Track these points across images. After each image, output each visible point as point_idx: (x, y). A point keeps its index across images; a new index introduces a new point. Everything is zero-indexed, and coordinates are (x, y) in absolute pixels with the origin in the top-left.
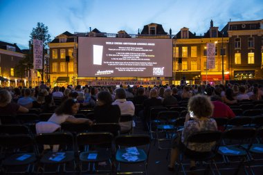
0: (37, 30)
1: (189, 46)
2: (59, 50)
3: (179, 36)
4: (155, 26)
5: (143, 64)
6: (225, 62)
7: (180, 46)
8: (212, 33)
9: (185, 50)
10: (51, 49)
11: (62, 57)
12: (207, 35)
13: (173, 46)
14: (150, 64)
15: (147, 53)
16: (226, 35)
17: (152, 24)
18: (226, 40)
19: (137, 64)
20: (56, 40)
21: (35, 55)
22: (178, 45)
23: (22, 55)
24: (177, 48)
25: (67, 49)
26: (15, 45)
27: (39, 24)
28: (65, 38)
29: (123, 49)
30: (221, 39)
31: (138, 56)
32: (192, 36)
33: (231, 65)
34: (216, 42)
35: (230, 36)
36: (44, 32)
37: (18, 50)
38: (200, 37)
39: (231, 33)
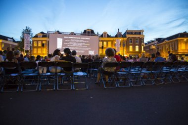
0: (25, 31)
1: (107, 42)
2: (37, 41)
3: (102, 36)
4: (90, 31)
5: (83, 49)
6: (125, 50)
7: (103, 41)
8: (119, 35)
9: (105, 43)
10: (33, 41)
11: (39, 45)
12: (116, 36)
13: (99, 41)
14: (87, 49)
15: (86, 43)
16: (125, 37)
17: (88, 29)
18: (125, 39)
19: (80, 48)
20: (36, 36)
21: (25, 43)
22: (101, 41)
23: (16, 44)
24: (101, 42)
25: (42, 41)
26: (12, 38)
27: (27, 27)
28: (41, 35)
29: (73, 41)
30: (123, 38)
31: (81, 44)
32: (109, 36)
33: (128, 52)
34: (120, 40)
35: (127, 37)
36: (29, 32)
37: (14, 41)
38: (113, 37)
39: (128, 36)
